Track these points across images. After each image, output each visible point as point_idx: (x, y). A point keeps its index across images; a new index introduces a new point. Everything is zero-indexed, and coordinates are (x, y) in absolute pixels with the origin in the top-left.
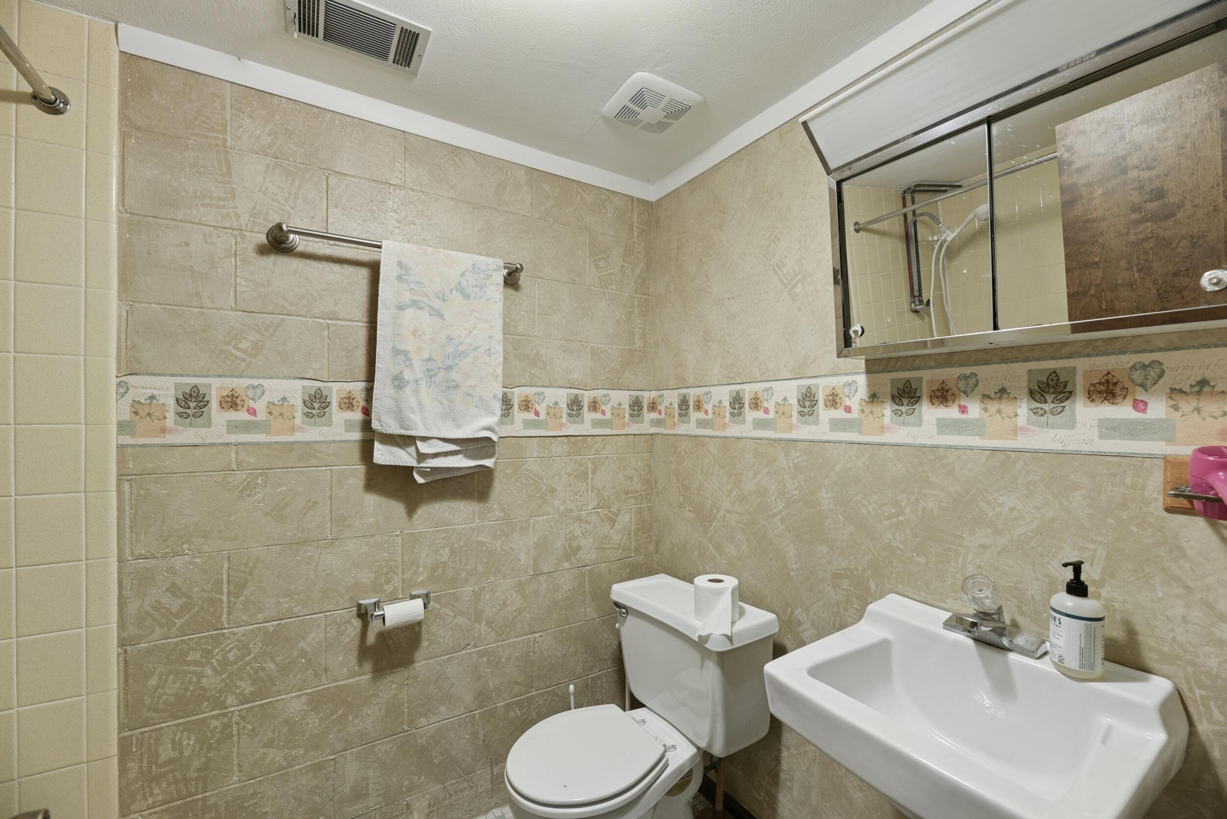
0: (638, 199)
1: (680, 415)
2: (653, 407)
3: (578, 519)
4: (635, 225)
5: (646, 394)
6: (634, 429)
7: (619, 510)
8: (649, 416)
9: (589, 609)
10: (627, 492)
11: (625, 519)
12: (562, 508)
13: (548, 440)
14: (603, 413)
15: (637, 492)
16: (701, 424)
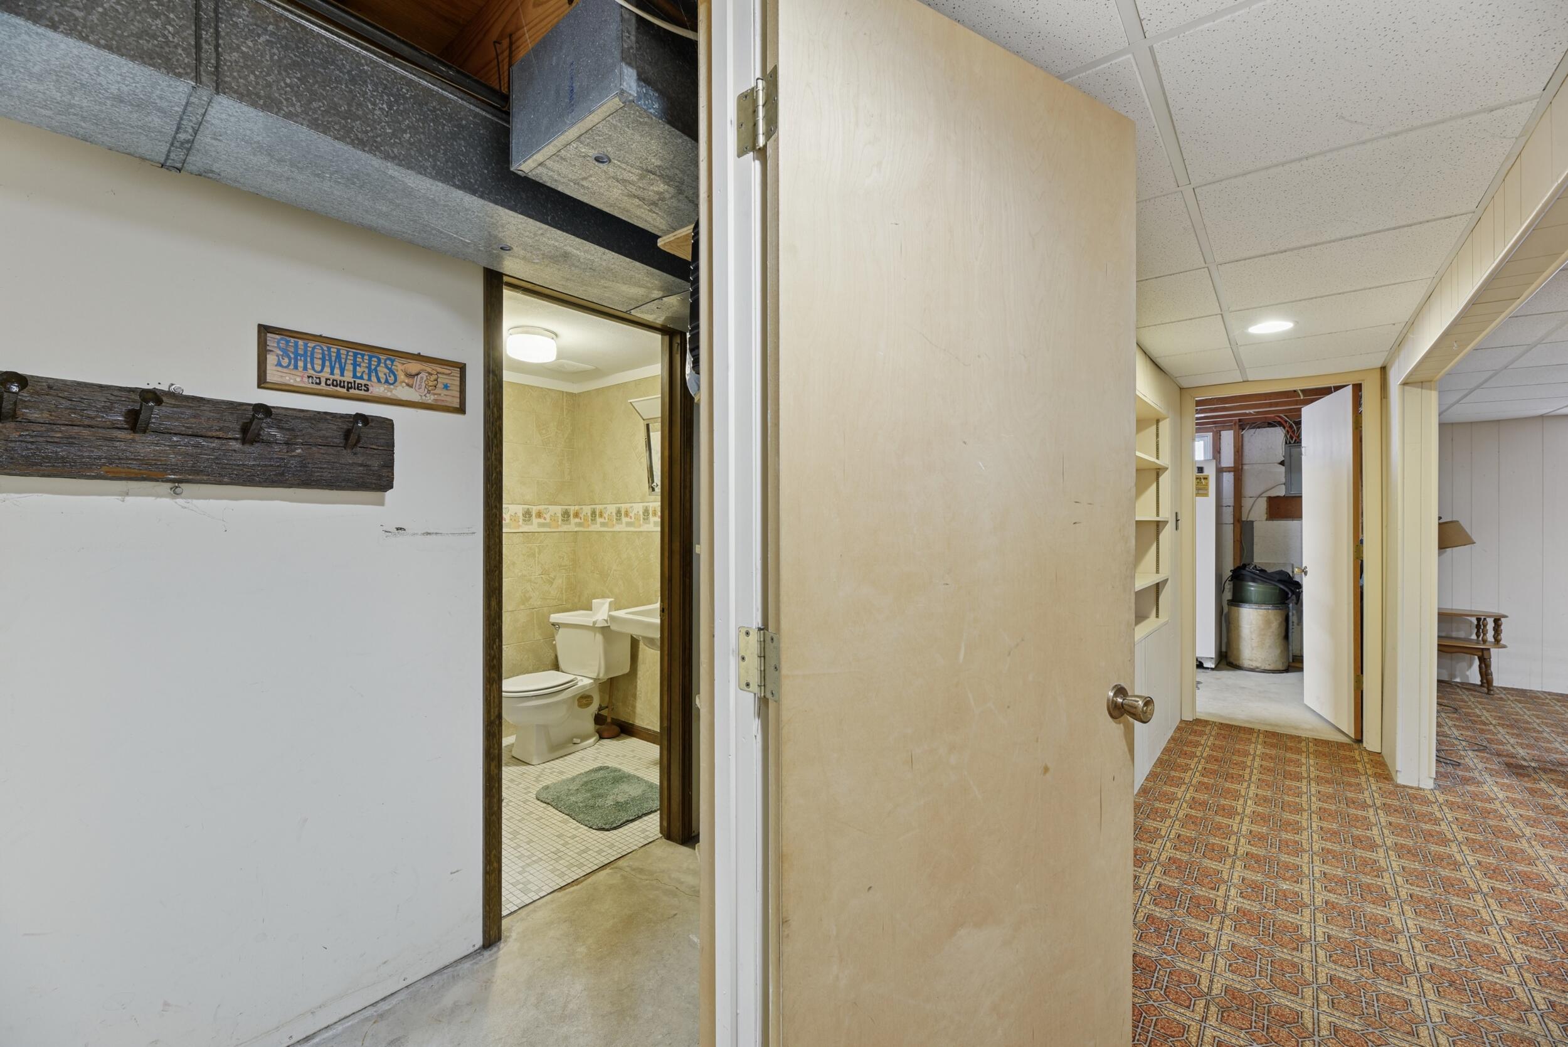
0: (566, 392)
1: (592, 520)
2: (576, 515)
3: (530, 581)
4: (565, 407)
5: (572, 508)
6: (565, 528)
7: (555, 577)
8: (573, 521)
9: (536, 634)
10: (560, 566)
11: (560, 582)
12: (520, 574)
13: (511, 535)
14: (545, 519)
15: (566, 566)
16: (603, 525)
